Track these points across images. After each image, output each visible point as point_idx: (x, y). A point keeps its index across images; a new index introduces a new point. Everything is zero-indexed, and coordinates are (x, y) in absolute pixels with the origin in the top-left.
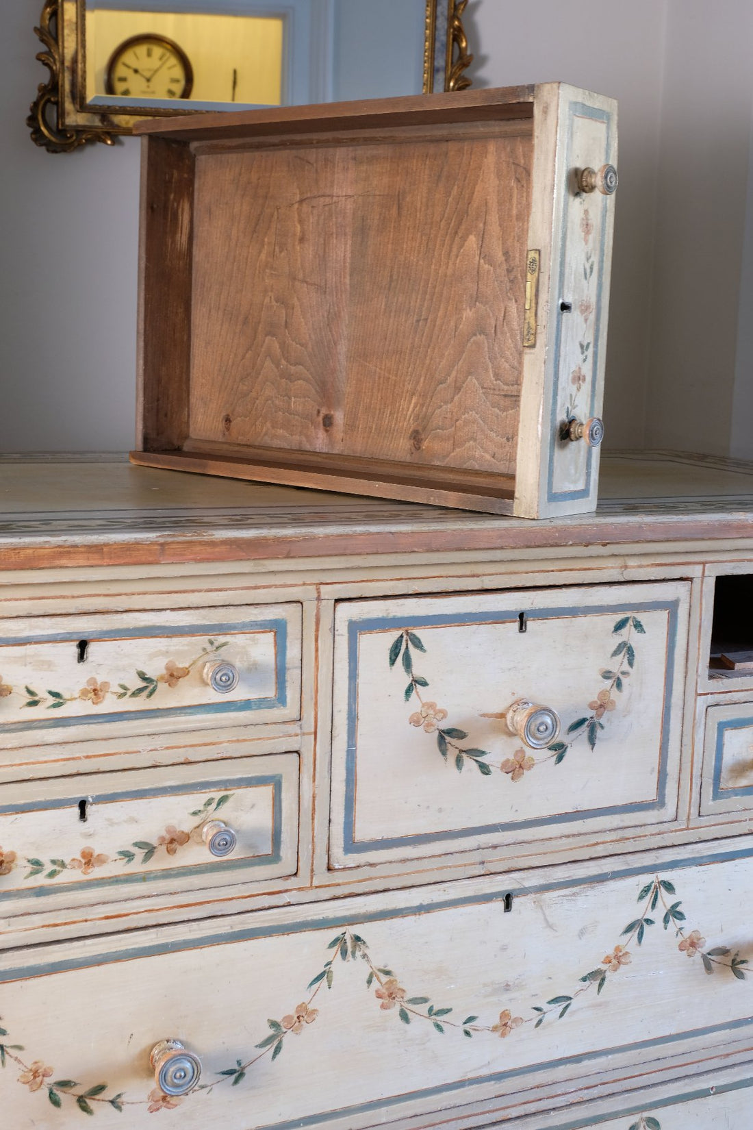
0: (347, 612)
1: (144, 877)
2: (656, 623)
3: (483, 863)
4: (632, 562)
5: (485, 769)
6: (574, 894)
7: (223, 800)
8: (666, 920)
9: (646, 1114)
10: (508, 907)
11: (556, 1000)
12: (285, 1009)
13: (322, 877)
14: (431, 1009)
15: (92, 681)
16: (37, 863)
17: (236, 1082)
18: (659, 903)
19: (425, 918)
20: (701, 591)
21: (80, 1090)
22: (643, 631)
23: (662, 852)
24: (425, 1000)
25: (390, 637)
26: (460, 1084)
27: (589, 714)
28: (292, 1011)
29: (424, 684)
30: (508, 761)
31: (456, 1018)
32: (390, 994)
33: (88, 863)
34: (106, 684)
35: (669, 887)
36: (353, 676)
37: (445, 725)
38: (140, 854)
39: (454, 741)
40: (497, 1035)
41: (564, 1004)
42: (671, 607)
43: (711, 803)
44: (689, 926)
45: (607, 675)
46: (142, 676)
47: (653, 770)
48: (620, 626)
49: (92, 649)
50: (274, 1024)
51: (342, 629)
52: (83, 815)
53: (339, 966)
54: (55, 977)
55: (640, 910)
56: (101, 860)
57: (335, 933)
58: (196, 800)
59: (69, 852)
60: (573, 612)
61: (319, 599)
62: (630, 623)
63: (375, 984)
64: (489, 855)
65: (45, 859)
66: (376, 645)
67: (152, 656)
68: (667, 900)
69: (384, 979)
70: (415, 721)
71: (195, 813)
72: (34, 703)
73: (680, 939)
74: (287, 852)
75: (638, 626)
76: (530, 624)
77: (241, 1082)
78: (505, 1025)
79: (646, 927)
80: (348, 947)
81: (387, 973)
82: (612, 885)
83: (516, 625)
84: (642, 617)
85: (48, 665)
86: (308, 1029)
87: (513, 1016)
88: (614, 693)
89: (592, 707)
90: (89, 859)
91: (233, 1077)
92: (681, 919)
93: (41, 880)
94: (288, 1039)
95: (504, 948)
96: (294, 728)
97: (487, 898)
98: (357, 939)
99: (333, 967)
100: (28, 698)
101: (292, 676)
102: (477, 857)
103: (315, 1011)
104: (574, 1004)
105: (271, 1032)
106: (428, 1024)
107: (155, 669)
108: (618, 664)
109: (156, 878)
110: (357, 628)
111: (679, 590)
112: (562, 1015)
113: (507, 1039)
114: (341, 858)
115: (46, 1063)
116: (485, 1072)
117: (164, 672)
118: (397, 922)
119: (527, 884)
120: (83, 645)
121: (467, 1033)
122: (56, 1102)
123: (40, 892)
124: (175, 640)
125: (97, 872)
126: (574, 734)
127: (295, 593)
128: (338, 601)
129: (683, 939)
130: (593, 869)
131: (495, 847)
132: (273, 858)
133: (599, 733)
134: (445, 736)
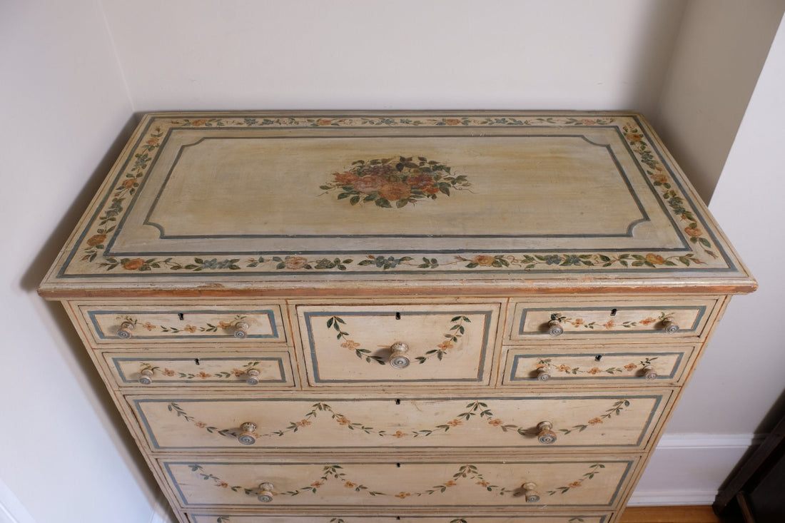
0: (301, 310)
1: (228, 382)
2: (477, 318)
3: (384, 390)
4: (462, 296)
5: (382, 363)
6: (432, 402)
7: (256, 363)
9: (469, 464)
10: (398, 403)
11: (423, 431)
12: (296, 420)
13: (306, 388)
14: (363, 428)
16: (183, 374)
17: (280, 435)
18: (478, 408)
19: (357, 402)
20: (507, 307)
21: (219, 430)
22: (469, 321)
23: (480, 394)
24: (360, 424)
25: (327, 318)
26: (379, 447)
27: (438, 348)
28: (300, 421)
29: (347, 334)
31: (376, 430)
32: (343, 421)
34: (194, 327)
35: (484, 405)
36: (309, 329)
37: (359, 348)
38: (224, 375)
39: (365, 353)
40: (395, 437)
41: (428, 432)
42: (487, 313)
43: (509, 381)
44: (494, 418)
46: (209, 326)
47: (475, 369)
48: (455, 319)
49: (187, 316)
50: (293, 423)
51: (301, 314)
52: (198, 363)
53: (318, 411)
55: (471, 409)
56: (208, 375)
57: (316, 402)
58: (246, 362)
59: (196, 372)
60: (427, 313)
61: (287, 304)
62: (461, 318)
63: (336, 418)
64: (386, 388)
65: (186, 373)
66: (319, 323)
67: (213, 319)
69: (340, 417)
71: (244, 366)
72: (166, 331)
73: (489, 420)
74: (289, 379)
76: (401, 317)
77: (282, 436)
78: (399, 435)
79: (471, 415)
80: (321, 405)
81: (341, 415)
82: (451, 401)
83: (395, 317)
84: (468, 317)
85: (168, 320)
86: (308, 426)
87: (403, 433)
88: (452, 343)
89: (439, 346)
90: (203, 375)
92: (490, 415)
93: (186, 378)
94: (300, 428)
95: (397, 414)
96: (284, 344)
97: (387, 399)
98: (326, 405)
99: (316, 412)
100: (163, 329)
101: (279, 328)
102: (380, 388)
103: (309, 422)
104: (433, 433)
105: (292, 425)
106: (362, 431)
107: (215, 323)
108: (456, 332)
109: (233, 382)
110: (309, 314)
111: (492, 307)
112: (427, 435)
113: (400, 438)
114: (314, 383)
115: (204, 421)
116: (391, 445)
117: (219, 325)
118: (342, 402)
119: (407, 397)
120: (181, 315)
121: (381, 435)
122: (210, 431)
123: (187, 382)
124: (221, 315)
125: (208, 378)
126: (430, 354)
127: (275, 302)
128: (297, 305)
129: (491, 420)
130: (442, 396)
131: (390, 386)
132: (283, 380)
133: (444, 355)
134: (358, 352)
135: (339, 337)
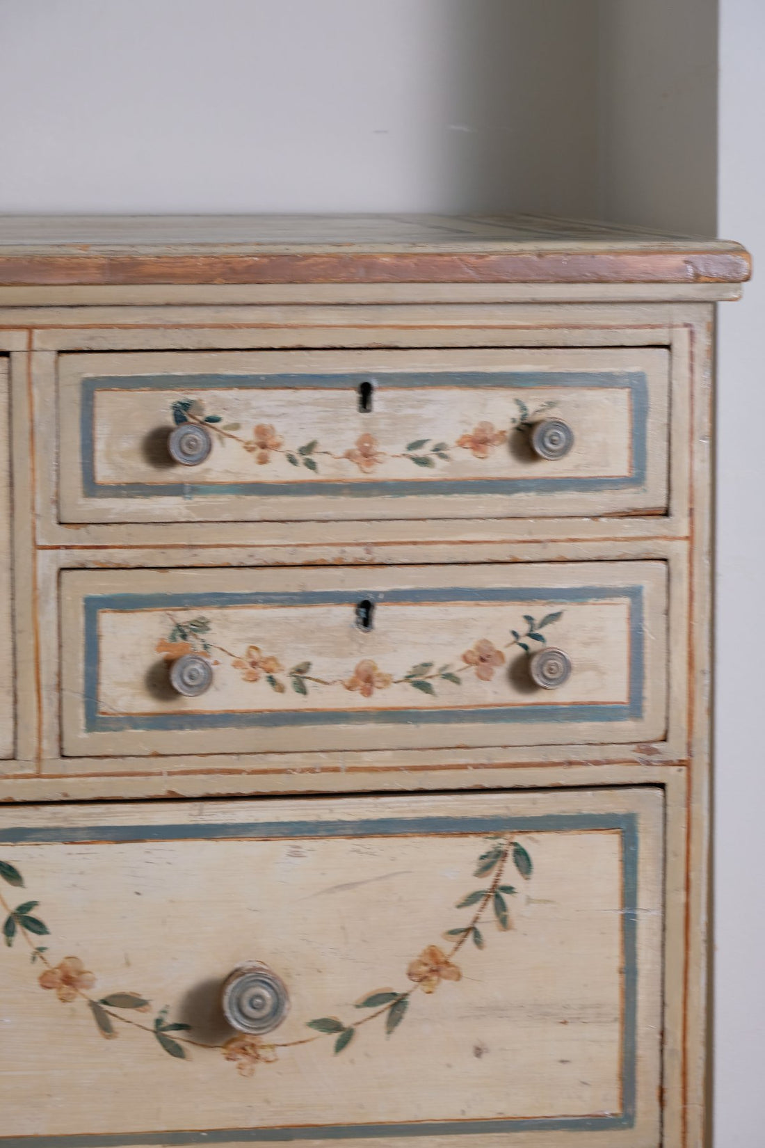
8: (8, 931)
43: (84, 735)
44: (58, 946)
68: (4, 896)
73: (40, 967)
92: (40, 933)
129: (47, 969)
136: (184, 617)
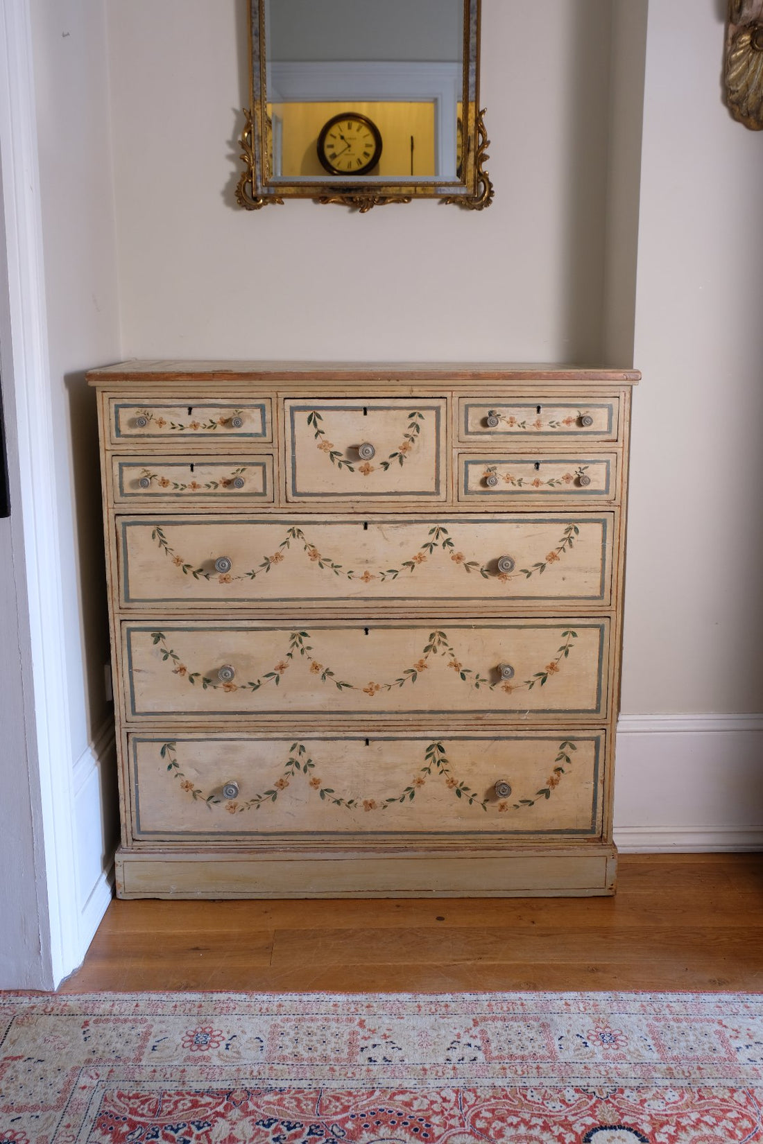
0: (289, 403)
1: (215, 495)
2: (430, 417)
3: (353, 508)
4: (415, 389)
5: (352, 469)
6: (397, 527)
7: (243, 470)
8: (444, 545)
9: (439, 630)
10: (366, 528)
11: (390, 571)
12: (271, 553)
13: (283, 504)
14: (332, 565)
15: (194, 422)
16: (176, 484)
17: (252, 578)
18: (440, 537)
19: (328, 526)
21: (194, 570)
22: (423, 418)
23: (440, 515)
24: (329, 560)
25: (308, 413)
26: (347, 599)
27: (399, 451)
28: (273, 555)
29: (323, 433)
30: (362, 467)
31: (345, 570)
32: (314, 555)
33: (194, 487)
34: (198, 424)
35: (445, 531)
36: (293, 427)
37: (332, 450)
38: (213, 486)
39: (337, 457)
40: (363, 581)
41: (395, 574)
42: (437, 409)
43: (464, 496)
44: (456, 550)
45: (407, 436)
46: (211, 421)
47: (432, 479)
48: (412, 416)
49: (193, 410)
50: (266, 558)
51: (288, 409)
52: (192, 470)
53: (292, 540)
54: (183, 526)
55: (431, 539)
56: (199, 486)
57: (291, 527)
58: (234, 469)
59: (188, 482)
60: (388, 409)
61: (277, 397)
62: (417, 414)
63: (308, 550)
64: (355, 505)
65: (179, 484)
66: (302, 417)
67: (215, 415)
68: (443, 537)
69: (312, 549)
70: (320, 447)
71: (233, 474)
72: (174, 428)
73: (452, 555)
74: (269, 492)
75: (420, 416)
76: (369, 413)
77: (254, 579)
78: (367, 577)
79: (434, 547)
80: (297, 533)
81: (313, 546)
82: (415, 526)
83: (362, 412)
84: (422, 412)
85: (178, 415)
86: (280, 563)
87: (371, 574)
88: (411, 444)
89: (400, 448)
90: (194, 486)
91: (251, 576)
92: (452, 546)
93: (177, 491)
94: (272, 565)
95: (365, 545)
96: (270, 445)
97: (356, 523)
98: (299, 531)
99: (289, 540)
100: (172, 426)
101: (268, 426)
102: (350, 505)
103: (282, 556)
104: (399, 575)
105: (265, 561)
106: (332, 570)
107: (216, 419)
108: (412, 431)
109: (219, 496)
110: (293, 409)
111: (442, 402)
112: (394, 578)
113: (368, 584)
114: (291, 498)
115: (182, 556)
116: (359, 596)
117: (219, 420)
118: (316, 526)
119: (374, 520)
120: (190, 409)
121: (349, 578)
122: (185, 572)
123: (178, 495)
124: (224, 409)
125: (198, 491)
126: (393, 459)
127: (269, 395)
128: (285, 399)
129: (454, 555)
130: (406, 517)
131: (359, 502)
132: (264, 494)
133: (404, 460)
134: (333, 454)
135: (316, 435)
136: (490, 466)
